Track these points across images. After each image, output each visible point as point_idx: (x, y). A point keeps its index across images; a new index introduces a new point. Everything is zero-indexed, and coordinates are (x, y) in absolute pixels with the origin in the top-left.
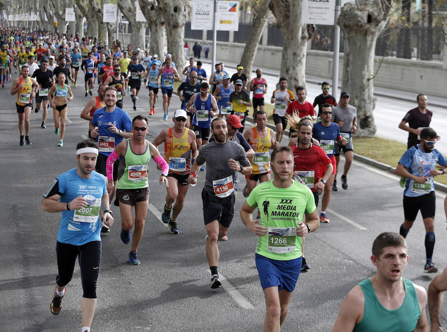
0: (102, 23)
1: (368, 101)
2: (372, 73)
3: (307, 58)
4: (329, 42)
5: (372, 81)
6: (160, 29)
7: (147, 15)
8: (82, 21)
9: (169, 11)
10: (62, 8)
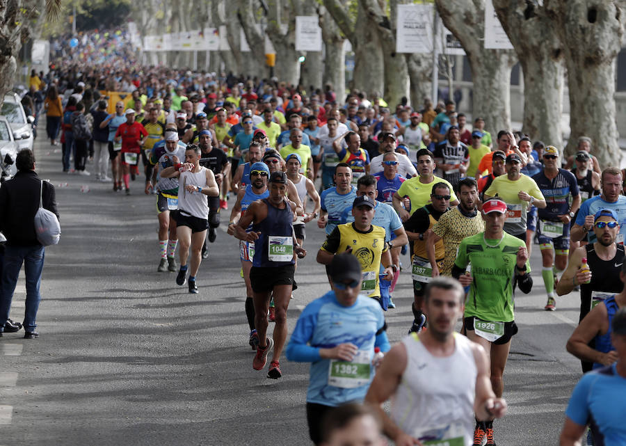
0: (394, 54)
6: (549, 69)
7: (514, 31)
8: (341, 49)
9: (573, 20)
10: (288, 17)
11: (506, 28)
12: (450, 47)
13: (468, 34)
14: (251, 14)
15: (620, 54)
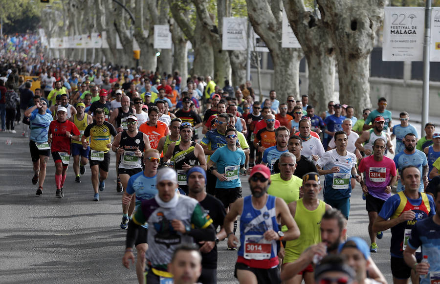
0: (221, 51)
6: (325, 61)
7: (301, 35)
8: (185, 47)
9: (341, 29)
10: (149, 25)
11: (296, 34)
12: (258, 46)
13: (271, 38)
14: (123, 24)
15: (373, 51)
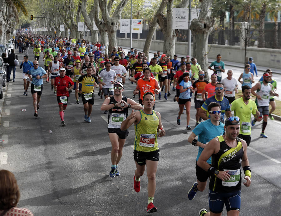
0: (77, 31)
1: (205, 65)
2: (207, 52)
3: (175, 45)
4: (186, 38)
5: (207, 55)
6: (105, 33)
8: (68, 30)
9: (109, 25)
10: (58, 25)
11: (97, 26)
12: (87, 30)
13: (90, 27)
14: (52, 25)
15: (117, 31)
